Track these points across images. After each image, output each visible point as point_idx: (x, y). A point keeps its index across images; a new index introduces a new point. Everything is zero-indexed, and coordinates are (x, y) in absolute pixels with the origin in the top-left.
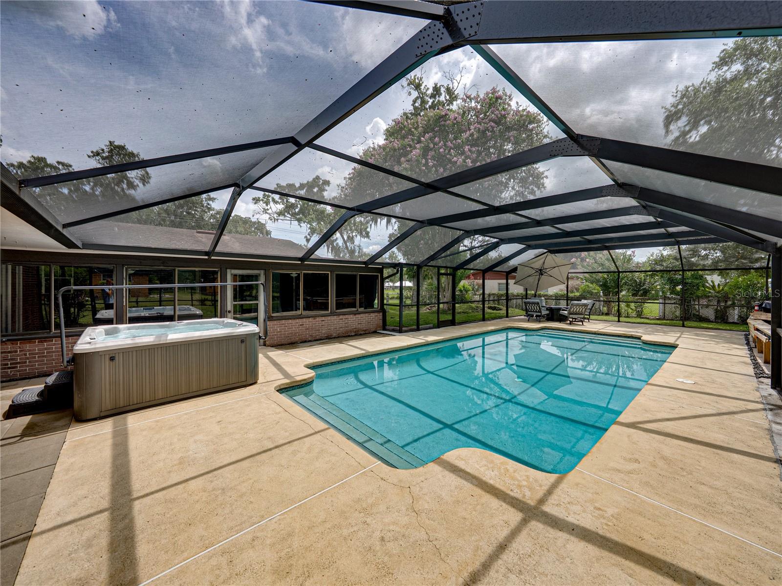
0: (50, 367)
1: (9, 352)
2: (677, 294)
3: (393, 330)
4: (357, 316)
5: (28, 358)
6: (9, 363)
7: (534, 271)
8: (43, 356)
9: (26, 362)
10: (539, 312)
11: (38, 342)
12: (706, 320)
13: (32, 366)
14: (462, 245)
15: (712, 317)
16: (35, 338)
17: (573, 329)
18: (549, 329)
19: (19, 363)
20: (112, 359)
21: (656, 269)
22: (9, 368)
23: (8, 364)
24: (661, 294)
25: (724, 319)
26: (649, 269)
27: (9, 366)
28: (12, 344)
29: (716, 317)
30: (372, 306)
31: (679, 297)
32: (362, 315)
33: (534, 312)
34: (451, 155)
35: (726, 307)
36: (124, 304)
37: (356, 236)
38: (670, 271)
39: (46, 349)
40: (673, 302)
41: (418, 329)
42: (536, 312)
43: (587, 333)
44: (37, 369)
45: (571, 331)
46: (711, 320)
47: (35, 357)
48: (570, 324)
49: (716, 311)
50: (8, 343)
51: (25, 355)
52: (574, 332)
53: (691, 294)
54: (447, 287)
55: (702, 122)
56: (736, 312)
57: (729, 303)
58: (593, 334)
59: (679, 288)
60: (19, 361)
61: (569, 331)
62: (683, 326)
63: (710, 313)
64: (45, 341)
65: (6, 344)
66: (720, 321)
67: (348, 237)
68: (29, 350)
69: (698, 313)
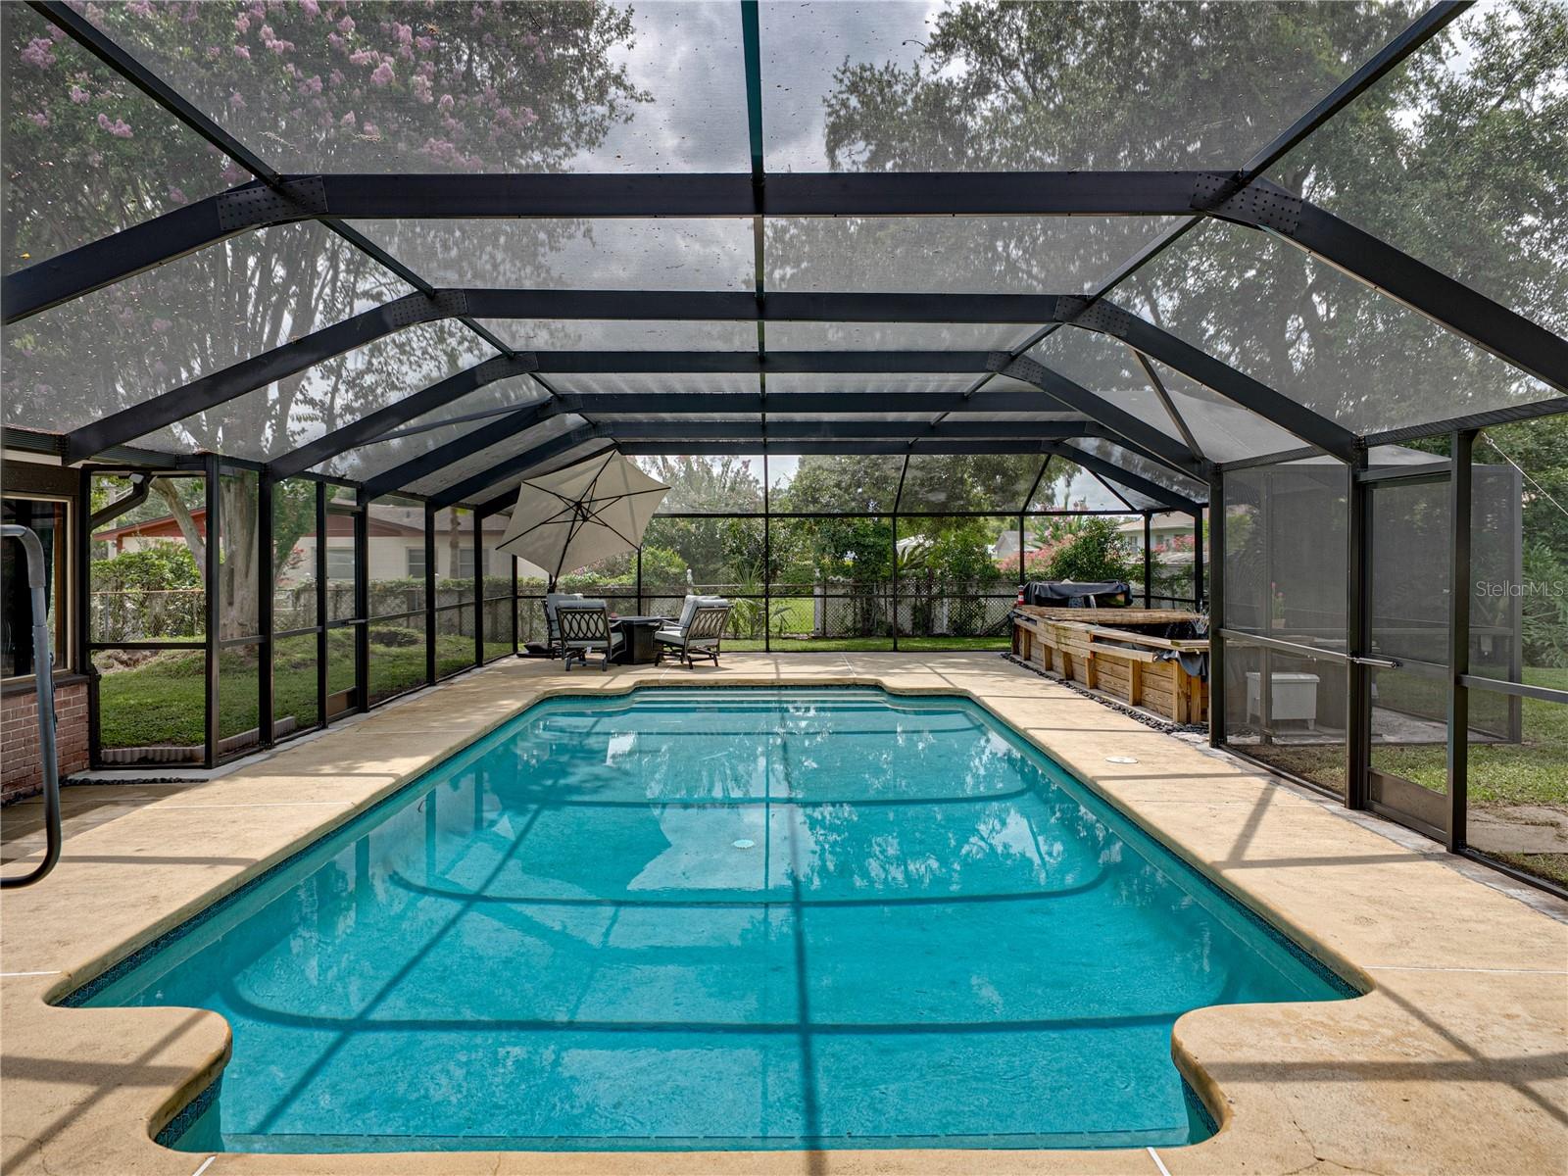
2: (846, 572)
3: (188, 761)
7: (562, 505)
10: (601, 638)
15: (909, 626)
17: (717, 681)
18: (649, 688)
21: (808, 512)
24: (818, 574)
25: (928, 628)
26: (790, 509)
29: (915, 625)
30: (22, 663)
31: (851, 580)
33: (585, 638)
35: (931, 599)
40: (841, 592)
41: (265, 740)
42: (594, 638)
45: (712, 688)
46: (909, 632)
48: (691, 667)
49: (915, 610)
52: (719, 688)
53: (874, 572)
56: (945, 610)
57: (935, 590)
58: (766, 687)
59: (849, 558)
61: (705, 688)
62: (895, 650)
63: (905, 618)
66: (919, 631)
69: (884, 619)
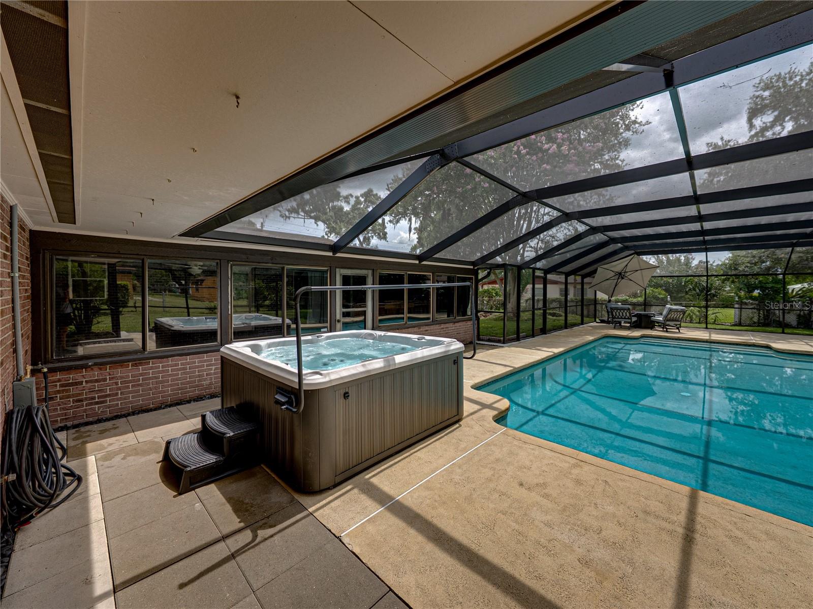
0: (147, 399)
1: (97, 381)
2: (754, 299)
3: (499, 341)
4: (457, 324)
5: (119, 389)
6: (96, 395)
7: (613, 274)
8: (139, 385)
9: (117, 394)
10: (628, 318)
11: (132, 366)
12: (788, 326)
13: (125, 399)
14: (528, 246)
15: (794, 323)
16: (129, 361)
17: (679, 337)
18: (647, 337)
19: (109, 395)
20: (346, 396)
21: (730, 274)
22: (97, 403)
23: (94, 398)
24: (737, 299)
27: (97, 400)
28: (100, 369)
30: (465, 314)
31: (757, 302)
32: (460, 324)
33: (621, 318)
34: (542, 143)
36: (230, 313)
37: (372, 237)
38: (747, 275)
39: (141, 375)
40: (751, 307)
41: (518, 339)
42: (625, 318)
43: (697, 341)
44: (131, 402)
46: (793, 326)
47: (128, 387)
48: (667, 331)
49: (799, 316)
50: (96, 368)
51: (117, 383)
52: (680, 340)
54: (512, 292)
55: (787, 118)
58: (704, 342)
59: (756, 293)
60: (108, 393)
61: (673, 339)
62: (783, 333)
63: (792, 319)
64: (141, 364)
65: (92, 369)
66: (802, 327)
67: (365, 238)
68: (121, 377)
69: (778, 319)
